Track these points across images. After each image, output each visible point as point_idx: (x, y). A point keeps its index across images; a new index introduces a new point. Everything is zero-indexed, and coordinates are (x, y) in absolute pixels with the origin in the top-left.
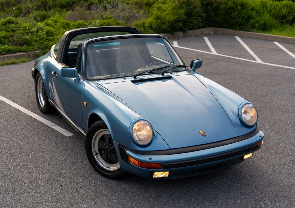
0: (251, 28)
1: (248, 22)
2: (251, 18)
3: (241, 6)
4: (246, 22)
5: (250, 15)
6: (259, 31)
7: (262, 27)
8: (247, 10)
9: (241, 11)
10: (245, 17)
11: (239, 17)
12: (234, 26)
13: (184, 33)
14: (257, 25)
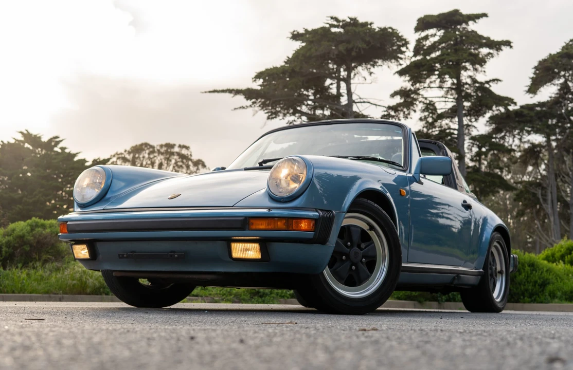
0: (549, 299)
1: (543, 291)
2: (549, 283)
3: (529, 266)
4: (540, 290)
5: (547, 279)
6: (563, 301)
7: (567, 297)
8: (540, 272)
9: (531, 273)
10: (539, 281)
11: (528, 282)
12: (522, 297)
13: (439, 303)
14: (559, 294)
